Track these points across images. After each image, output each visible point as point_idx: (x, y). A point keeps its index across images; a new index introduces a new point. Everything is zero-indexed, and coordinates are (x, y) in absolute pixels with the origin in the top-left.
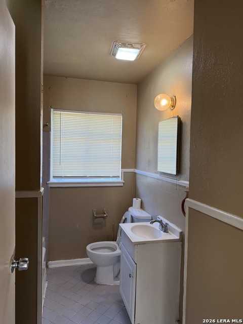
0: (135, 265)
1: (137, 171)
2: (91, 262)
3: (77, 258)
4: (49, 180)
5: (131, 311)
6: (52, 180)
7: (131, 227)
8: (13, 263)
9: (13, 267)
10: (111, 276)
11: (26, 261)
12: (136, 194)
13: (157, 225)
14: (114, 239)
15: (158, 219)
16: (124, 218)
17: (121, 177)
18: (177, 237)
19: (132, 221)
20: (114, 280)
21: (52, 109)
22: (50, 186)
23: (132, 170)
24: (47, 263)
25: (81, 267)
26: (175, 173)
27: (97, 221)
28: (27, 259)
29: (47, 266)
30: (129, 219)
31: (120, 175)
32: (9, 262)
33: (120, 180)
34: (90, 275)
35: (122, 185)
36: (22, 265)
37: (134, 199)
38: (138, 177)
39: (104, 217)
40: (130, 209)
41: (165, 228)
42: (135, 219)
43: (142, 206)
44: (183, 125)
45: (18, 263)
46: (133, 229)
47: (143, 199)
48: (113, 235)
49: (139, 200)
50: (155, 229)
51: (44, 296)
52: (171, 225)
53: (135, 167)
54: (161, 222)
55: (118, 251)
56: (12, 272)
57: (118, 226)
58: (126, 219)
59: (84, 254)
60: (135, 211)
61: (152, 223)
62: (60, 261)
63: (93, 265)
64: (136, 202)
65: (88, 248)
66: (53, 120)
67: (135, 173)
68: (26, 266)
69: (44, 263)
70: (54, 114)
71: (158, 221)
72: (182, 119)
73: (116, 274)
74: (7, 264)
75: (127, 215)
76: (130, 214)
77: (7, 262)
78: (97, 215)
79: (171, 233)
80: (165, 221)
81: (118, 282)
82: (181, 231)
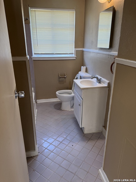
0: (82, 99)
1: (84, 49)
2: (60, 100)
3: (52, 98)
4: (32, 56)
5: (80, 121)
6: (34, 56)
7: (80, 81)
8: (16, 94)
9: (16, 96)
10: (69, 106)
11: (23, 93)
12: (83, 64)
13: (95, 80)
14: (71, 89)
15: (96, 76)
16: (76, 78)
17: (75, 53)
18: (106, 85)
19: (81, 78)
20: (71, 108)
21: (29, 8)
22: (33, 59)
23: (81, 49)
24: (36, 101)
25: (54, 102)
26: (108, 48)
27: (61, 79)
28: (23, 92)
29: (36, 102)
30: (79, 77)
31: (74, 53)
32: (13, 93)
33: (74, 55)
34: (58, 106)
35: (75, 59)
36: (21, 95)
37: (82, 67)
38: (85, 53)
39: (65, 78)
40: (80, 72)
41: (99, 81)
42: (82, 78)
43: (86, 71)
44: (116, 12)
45: (19, 94)
46: (81, 82)
47: (87, 67)
48: (70, 86)
49: (85, 67)
50: (94, 82)
51: (36, 115)
52: (103, 79)
53: (83, 47)
54: (97, 78)
55: (73, 94)
56: (16, 99)
57: (73, 81)
58: (77, 78)
59: (55, 96)
60: (82, 73)
61: (92, 78)
62: (42, 100)
63: (60, 101)
64: (83, 68)
65: (57, 93)
66: (31, 15)
67: (83, 51)
68: (23, 95)
69: (34, 101)
70: (31, 11)
71: (96, 78)
72: (116, 9)
73: (72, 106)
74: (12, 94)
75: (78, 76)
76: (79, 75)
77: (12, 93)
78: (61, 76)
79: (103, 84)
80: (99, 77)
81: (73, 109)
82: (109, 82)
